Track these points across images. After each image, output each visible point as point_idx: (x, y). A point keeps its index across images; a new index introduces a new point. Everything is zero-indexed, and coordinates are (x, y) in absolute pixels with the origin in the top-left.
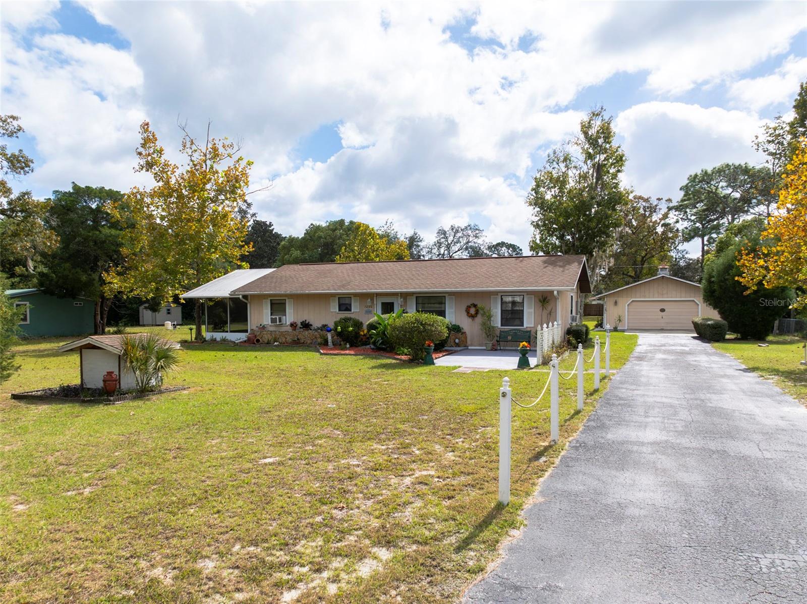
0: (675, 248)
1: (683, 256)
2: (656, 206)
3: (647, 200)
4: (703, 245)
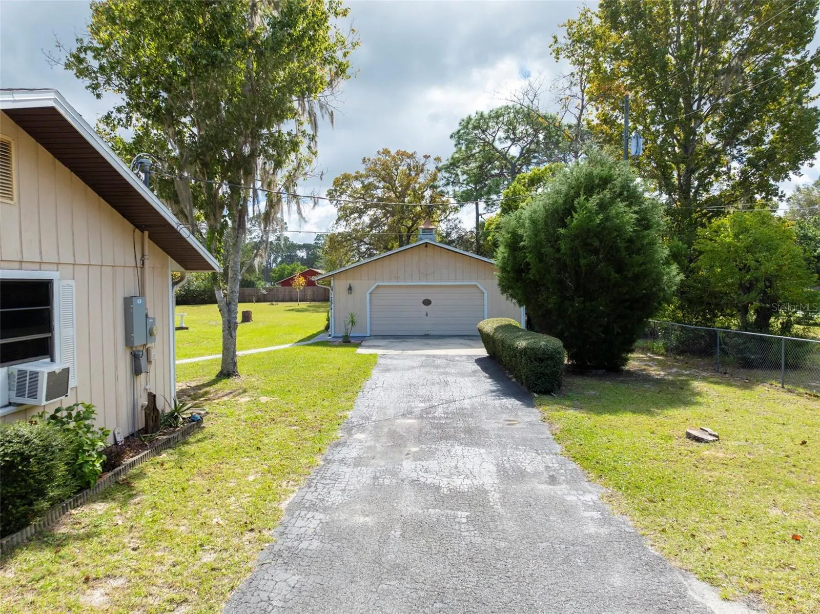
0: (446, 218)
1: (456, 225)
2: (423, 165)
3: (411, 156)
4: (478, 215)
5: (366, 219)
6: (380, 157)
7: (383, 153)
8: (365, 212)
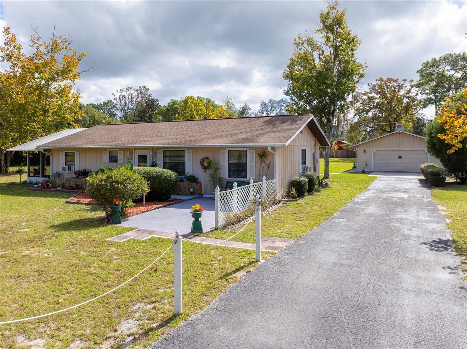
2: (403, 85)
3: (395, 81)
5: (370, 115)
6: (378, 82)
7: (379, 80)
8: (370, 111)
